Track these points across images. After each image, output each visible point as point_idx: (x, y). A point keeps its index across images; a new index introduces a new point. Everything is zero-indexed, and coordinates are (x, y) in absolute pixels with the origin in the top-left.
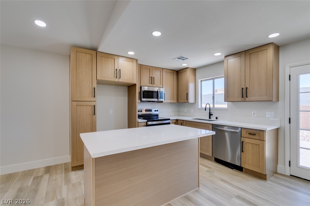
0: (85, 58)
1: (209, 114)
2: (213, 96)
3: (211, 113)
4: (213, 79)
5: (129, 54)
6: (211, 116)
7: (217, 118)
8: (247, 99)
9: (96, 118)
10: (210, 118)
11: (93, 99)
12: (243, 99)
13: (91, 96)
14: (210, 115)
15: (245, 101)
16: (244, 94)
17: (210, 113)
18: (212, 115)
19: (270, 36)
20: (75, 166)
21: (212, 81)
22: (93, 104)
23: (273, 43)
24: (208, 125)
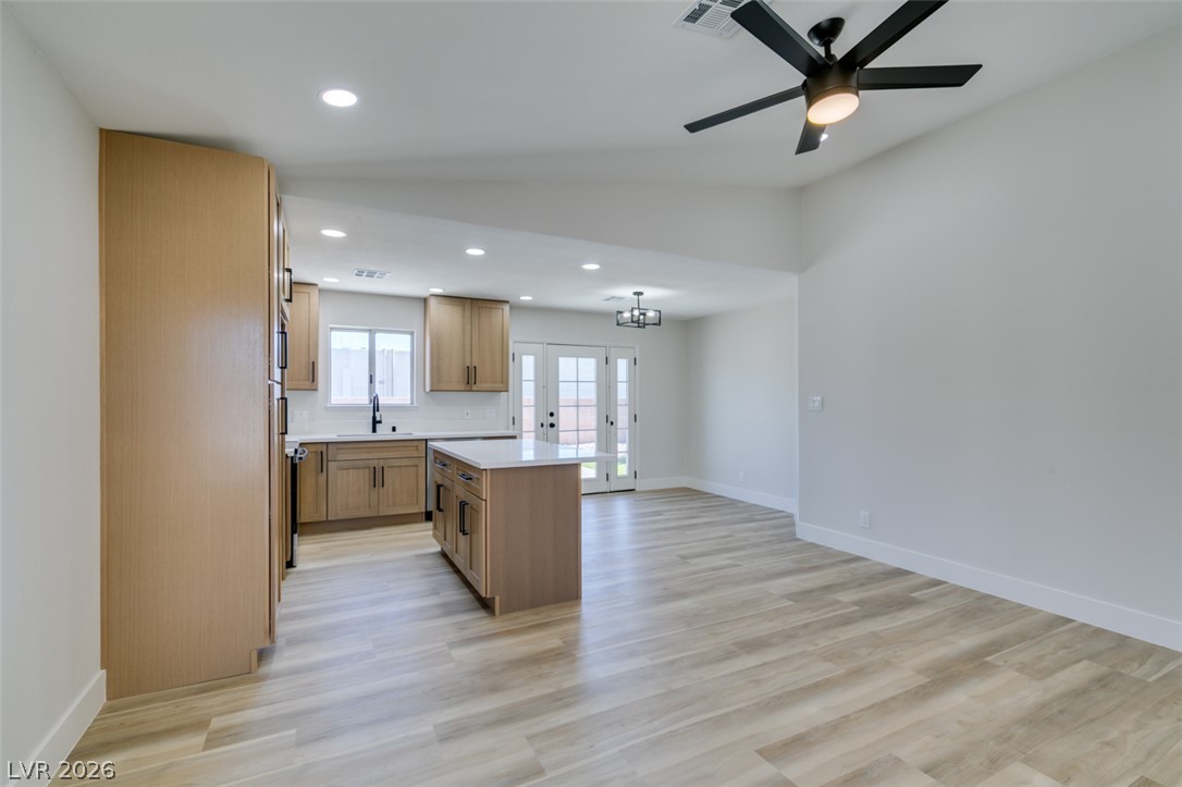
1: (371, 420)
2: (371, 376)
3: (378, 419)
4: (372, 332)
5: (325, 236)
6: (378, 425)
7: (394, 429)
8: (474, 388)
10: (374, 430)
12: (468, 388)
14: (375, 422)
15: (471, 391)
16: (470, 379)
17: (374, 418)
18: (380, 422)
19: (522, 298)
21: (367, 334)
23: (507, 302)
24: (415, 443)
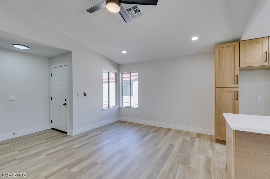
0: (228, 51)
9: (239, 103)
11: (236, 86)
13: (233, 83)
20: (219, 139)
22: (236, 90)
